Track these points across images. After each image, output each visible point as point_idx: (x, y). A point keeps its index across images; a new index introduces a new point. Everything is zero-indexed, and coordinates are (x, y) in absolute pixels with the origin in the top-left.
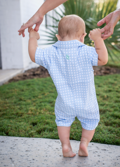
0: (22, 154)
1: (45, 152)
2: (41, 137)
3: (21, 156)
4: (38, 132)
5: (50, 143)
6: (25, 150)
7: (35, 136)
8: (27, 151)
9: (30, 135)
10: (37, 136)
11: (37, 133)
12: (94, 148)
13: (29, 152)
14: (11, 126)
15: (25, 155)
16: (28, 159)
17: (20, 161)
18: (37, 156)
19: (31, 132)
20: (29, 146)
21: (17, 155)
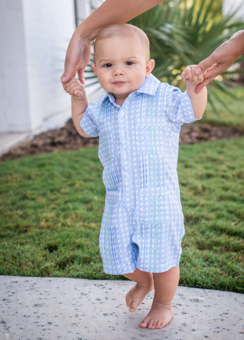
0: (25, 311)
1: (74, 308)
2: (65, 277)
3: (24, 316)
4: (60, 266)
5: (84, 288)
6: (32, 304)
7: (54, 274)
8: (36, 305)
9: (44, 273)
10: (57, 272)
11: (58, 267)
13: (40, 308)
14: (3, 254)
15: (33, 315)
16: (38, 322)
17: (21, 326)
18: (56, 316)
19: (45, 266)
20: (41, 294)
21: (16, 314)
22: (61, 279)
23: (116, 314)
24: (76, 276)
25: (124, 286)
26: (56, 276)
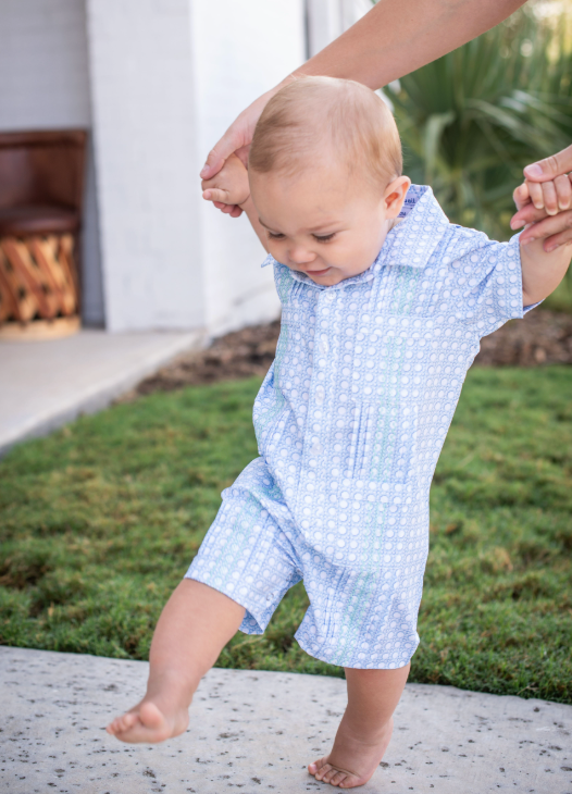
0: (199, 750)
1: (311, 746)
2: (289, 670)
3: (198, 760)
4: (276, 645)
5: (334, 698)
6: (216, 733)
7: (264, 662)
8: (224, 736)
9: (240, 658)
10: (271, 660)
11: (272, 647)
12: (545, 729)
13: (234, 744)
14: (149, 613)
15: (220, 758)
16: (228, 777)
17: (190, 785)
18: (270, 765)
19: (244, 643)
20: (235, 710)
21: (177, 754)
22: (280, 676)
23: (409, 765)
24: (313, 670)
25: (426, 698)
26: (268, 668)
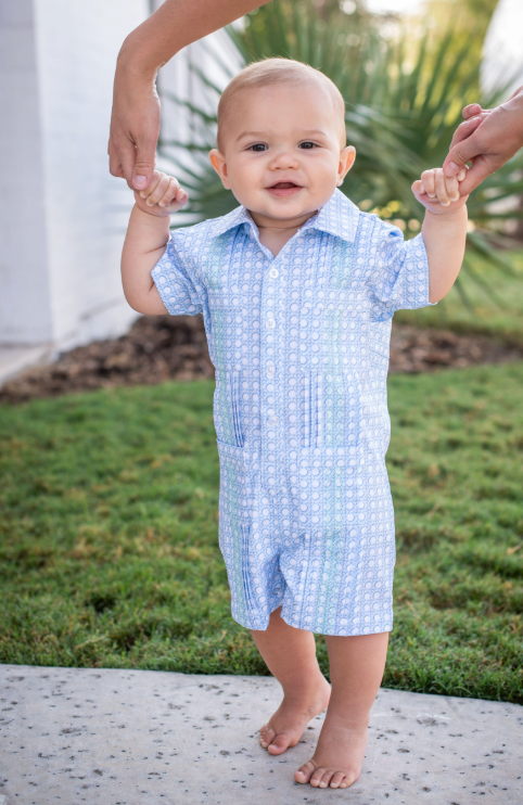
0: (42, 745)
1: (153, 738)
2: (132, 667)
3: (40, 755)
4: (119, 643)
5: (176, 692)
6: (58, 729)
7: (107, 660)
8: (67, 731)
9: (83, 658)
10: (114, 658)
11: (115, 646)
12: (382, 714)
13: (76, 738)
15: (59, 753)
16: (70, 770)
17: (32, 779)
18: (112, 757)
19: (87, 642)
20: (77, 706)
21: (20, 750)
22: (122, 672)
23: (250, 753)
24: (156, 667)
25: (267, 689)
26: (111, 666)
